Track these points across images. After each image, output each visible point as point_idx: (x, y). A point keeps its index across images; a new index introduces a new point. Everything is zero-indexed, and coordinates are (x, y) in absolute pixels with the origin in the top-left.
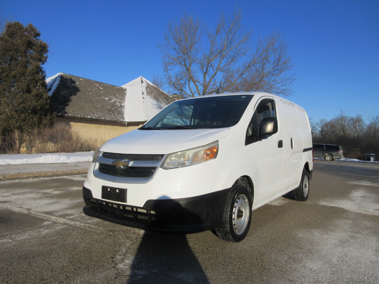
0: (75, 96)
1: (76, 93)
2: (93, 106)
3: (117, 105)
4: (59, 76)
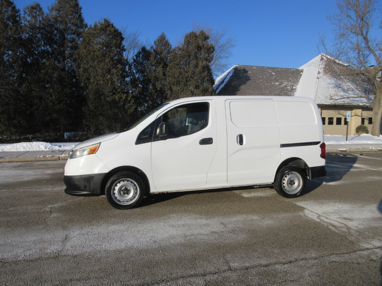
0: (245, 85)
1: (246, 82)
2: (260, 93)
3: (288, 89)
4: (233, 69)
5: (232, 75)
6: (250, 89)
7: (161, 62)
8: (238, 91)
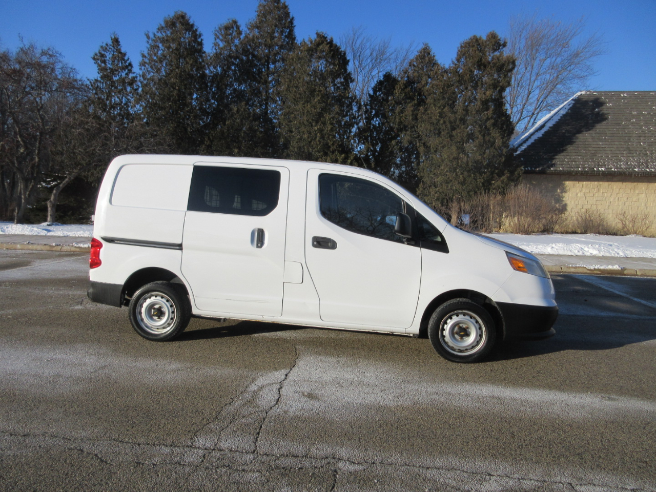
1: (594, 126)
2: (625, 146)
4: (572, 100)
5: (567, 113)
6: (601, 140)
7: (415, 96)
8: (570, 144)
